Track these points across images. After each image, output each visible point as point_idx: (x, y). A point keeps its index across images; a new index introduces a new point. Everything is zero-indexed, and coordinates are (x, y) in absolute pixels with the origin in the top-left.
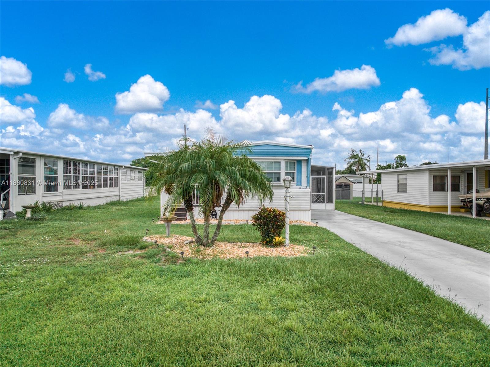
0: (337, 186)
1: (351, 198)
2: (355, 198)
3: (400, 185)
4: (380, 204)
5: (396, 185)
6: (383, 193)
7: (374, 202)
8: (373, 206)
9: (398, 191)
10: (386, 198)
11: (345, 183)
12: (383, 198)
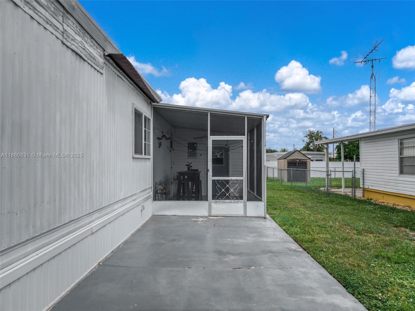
0: (289, 163)
1: (309, 180)
2: (314, 179)
3: (405, 160)
4: (359, 194)
5: (397, 159)
6: (365, 176)
7: (346, 187)
8: (345, 197)
9: (401, 172)
10: (369, 185)
11: (300, 160)
12: (365, 184)
